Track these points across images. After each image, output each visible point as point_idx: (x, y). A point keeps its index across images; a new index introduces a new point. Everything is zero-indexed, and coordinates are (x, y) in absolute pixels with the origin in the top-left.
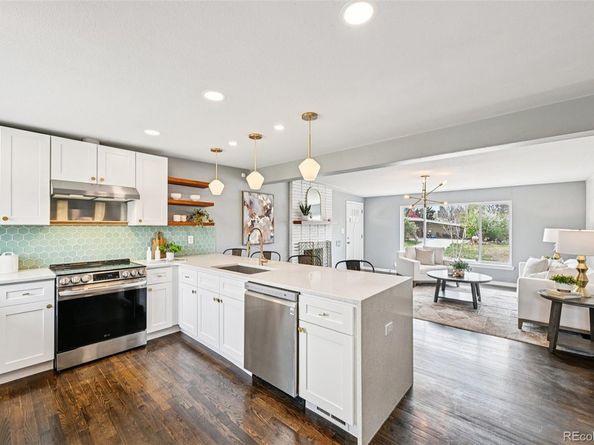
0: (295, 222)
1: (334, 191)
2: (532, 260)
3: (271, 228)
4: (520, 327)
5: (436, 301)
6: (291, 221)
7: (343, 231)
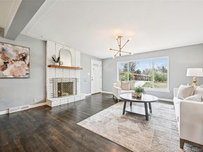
0: (49, 66)
1: (82, 54)
2: (182, 87)
3: (27, 68)
4: (182, 147)
5: (124, 114)
6: (47, 65)
7: (89, 74)
